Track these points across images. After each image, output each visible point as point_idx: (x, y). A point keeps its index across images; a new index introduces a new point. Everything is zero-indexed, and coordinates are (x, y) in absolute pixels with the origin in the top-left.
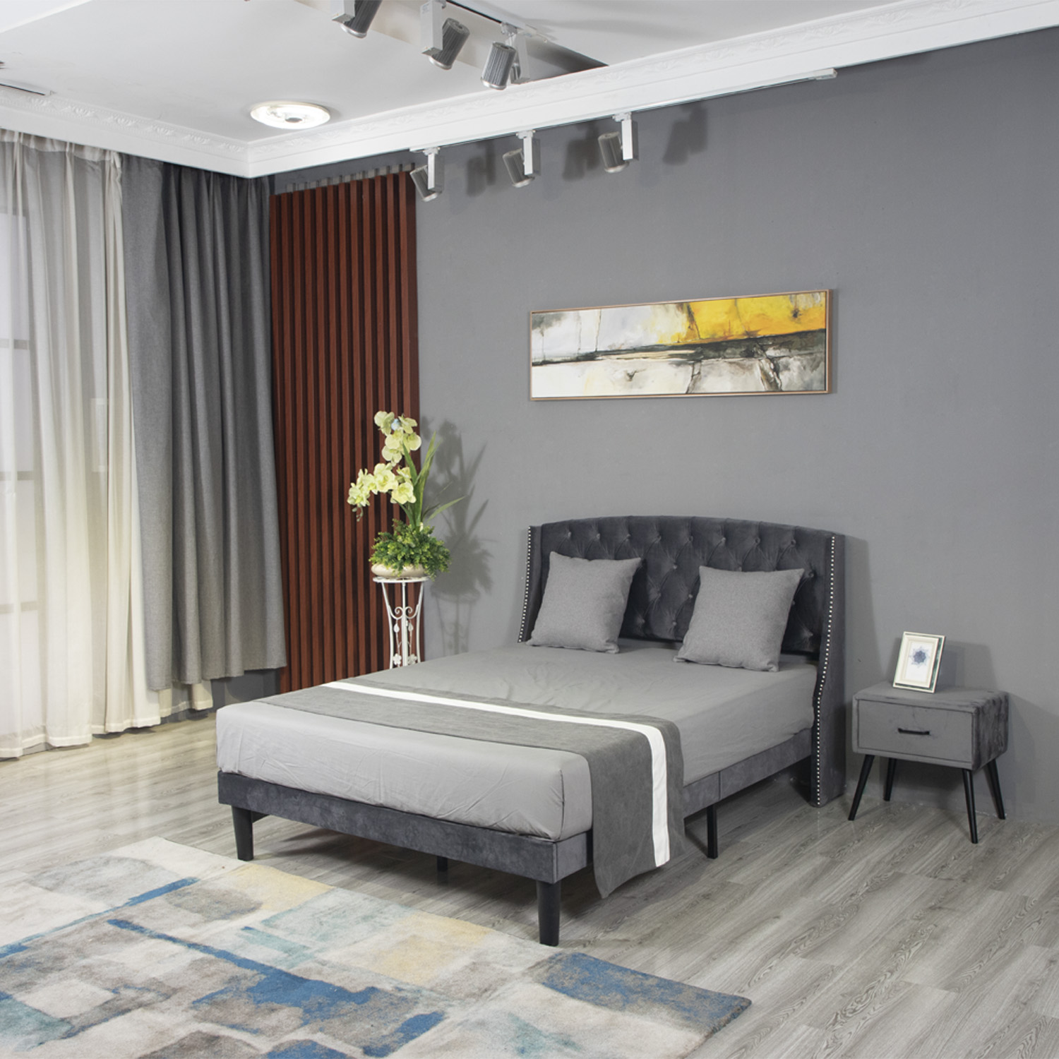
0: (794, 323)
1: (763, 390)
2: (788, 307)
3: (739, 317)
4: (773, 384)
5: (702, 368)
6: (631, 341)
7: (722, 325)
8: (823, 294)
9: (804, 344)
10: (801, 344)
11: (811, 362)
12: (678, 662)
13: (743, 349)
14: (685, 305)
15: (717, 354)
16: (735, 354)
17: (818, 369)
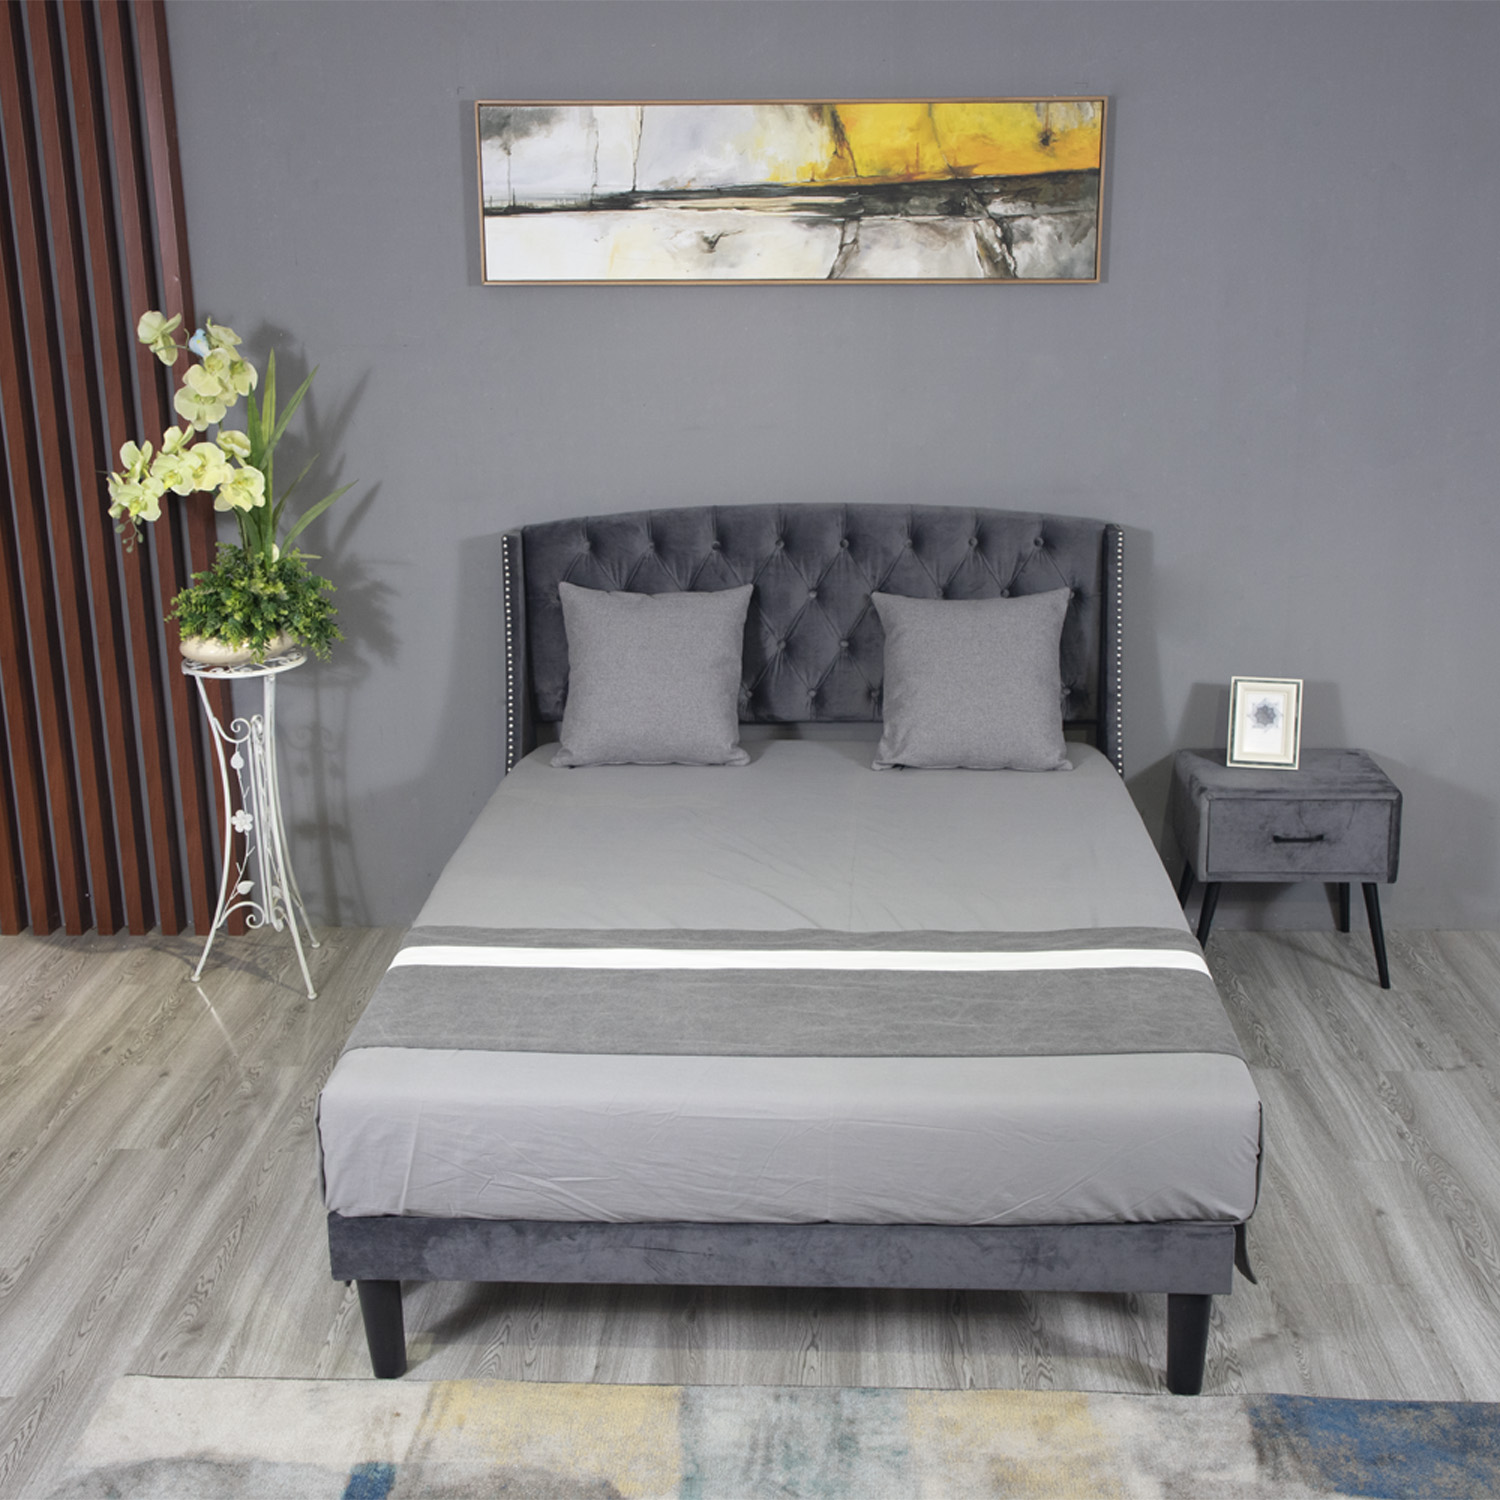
0: (1042, 155)
1: (982, 276)
2: (1033, 126)
3: (937, 140)
4: (1000, 266)
5: (861, 232)
6: (711, 175)
7: (901, 152)
8: (1098, 105)
9: (1060, 194)
10: (1055, 195)
11: (1072, 227)
12: (882, 770)
13: (944, 200)
14: (826, 110)
15: (891, 207)
16: (927, 207)
17: (1084, 241)
